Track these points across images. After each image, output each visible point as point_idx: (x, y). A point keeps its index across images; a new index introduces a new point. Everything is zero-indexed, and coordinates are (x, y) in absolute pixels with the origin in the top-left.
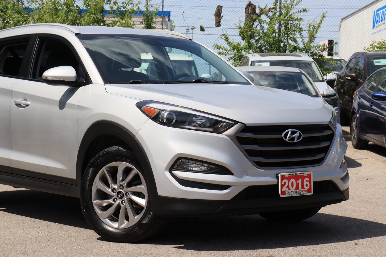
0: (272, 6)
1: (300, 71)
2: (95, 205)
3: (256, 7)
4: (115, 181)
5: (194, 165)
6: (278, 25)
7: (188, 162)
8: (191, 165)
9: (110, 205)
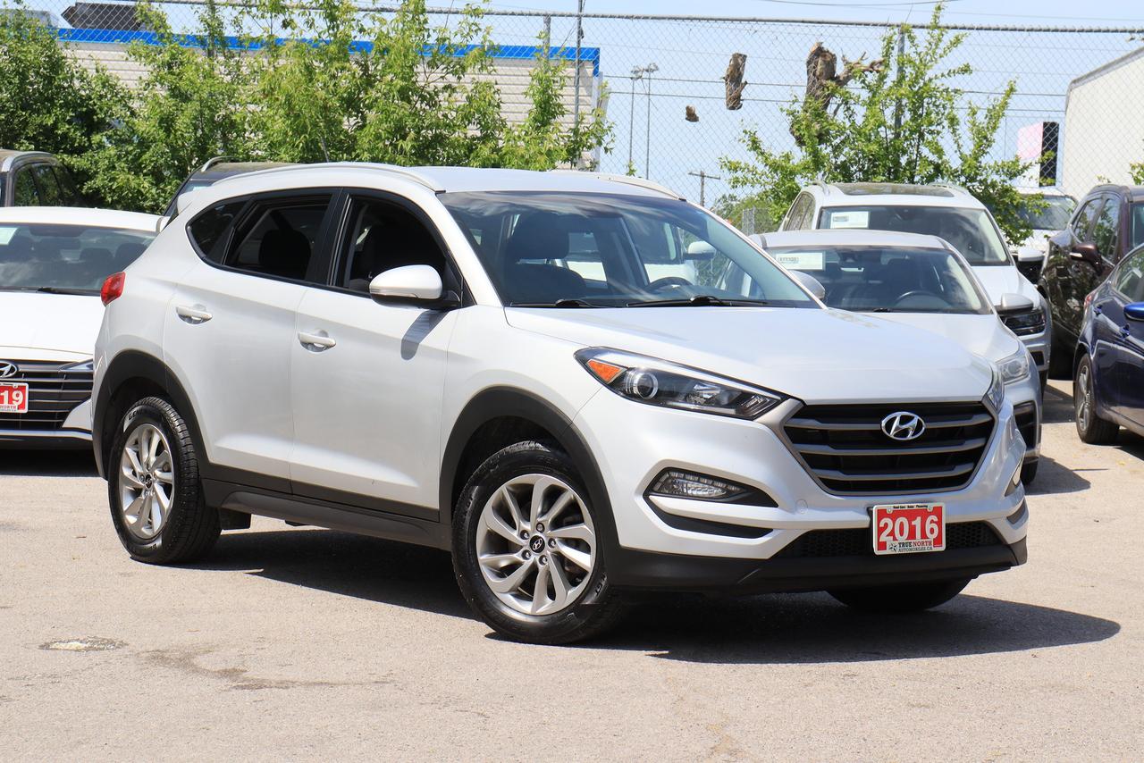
0: (879, 58)
1: (944, 245)
2: (485, 564)
3: (835, 59)
4: (526, 515)
5: (695, 485)
6: (893, 108)
7: (684, 478)
8: (689, 485)
9: (513, 567)
